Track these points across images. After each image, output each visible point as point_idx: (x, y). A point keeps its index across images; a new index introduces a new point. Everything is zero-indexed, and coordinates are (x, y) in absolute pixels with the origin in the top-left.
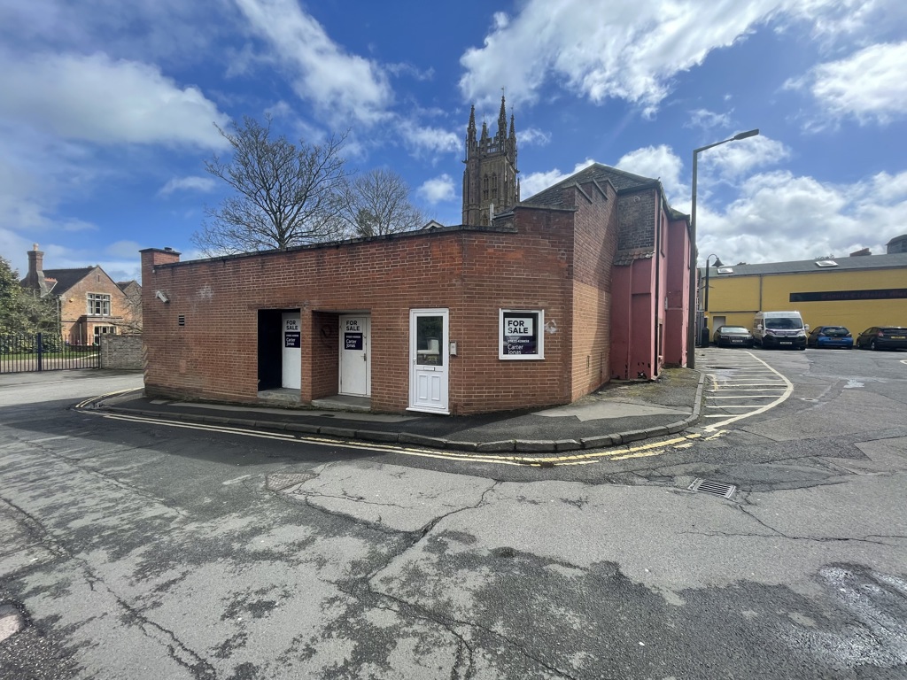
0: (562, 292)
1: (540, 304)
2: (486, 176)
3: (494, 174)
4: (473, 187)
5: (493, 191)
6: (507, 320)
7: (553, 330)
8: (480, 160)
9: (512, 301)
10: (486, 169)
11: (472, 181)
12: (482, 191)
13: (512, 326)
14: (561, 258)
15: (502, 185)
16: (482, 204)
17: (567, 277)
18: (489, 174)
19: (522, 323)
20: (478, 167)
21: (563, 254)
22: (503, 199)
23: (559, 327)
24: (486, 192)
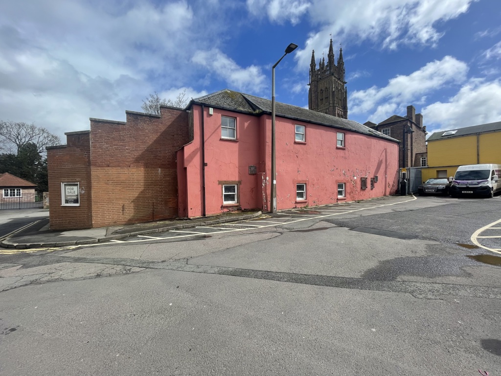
0: (86, 173)
1: (77, 180)
2: (321, 90)
3: (326, 88)
4: (313, 98)
5: (326, 98)
6: (67, 187)
7: (83, 192)
8: (317, 81)
9: (66, 179)
10: (321, 86)
11: (313, 95)
12: (319, 100)
13: (69, 190)
14: (85, 157)
15: (331, 93)
16: (319, 107)
17: (88, 166)
18: (323, 89)
19: (73, 189)
20: (316, 86)
21: (86, 154)
22: (331, 102)
23: (85, 190)
24: (322, 100)
